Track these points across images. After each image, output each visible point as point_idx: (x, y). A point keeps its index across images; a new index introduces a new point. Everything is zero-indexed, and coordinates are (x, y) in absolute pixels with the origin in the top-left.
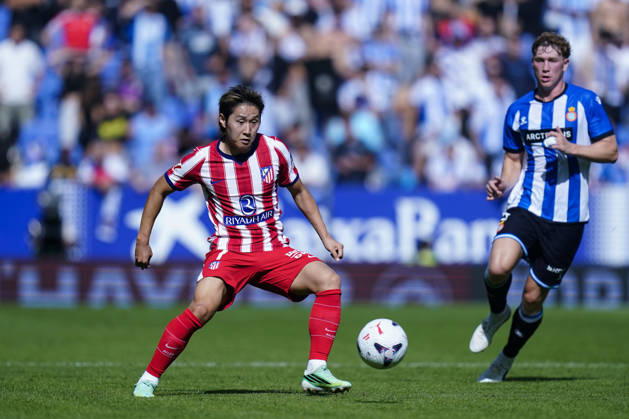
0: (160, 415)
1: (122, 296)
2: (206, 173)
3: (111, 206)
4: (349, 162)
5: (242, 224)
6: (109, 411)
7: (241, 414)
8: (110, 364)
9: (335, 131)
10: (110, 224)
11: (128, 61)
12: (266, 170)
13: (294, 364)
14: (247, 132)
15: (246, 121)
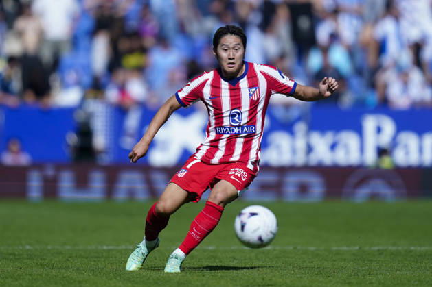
2: (207, 91)
3: (133, 121)
5: (228, 133)
11: (147, 5)
12: (253, 90)
14: (231, 57)
15: (229, 48)
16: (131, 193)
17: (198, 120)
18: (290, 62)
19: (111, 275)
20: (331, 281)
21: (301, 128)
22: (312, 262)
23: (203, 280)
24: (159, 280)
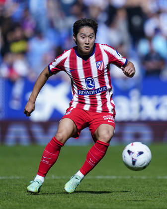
0: (46, 205)
1: (24, 137)
2: (67, 65)
3: (18, 89)
4: (152, 65)
5: (88, 94)
6: (18, 204)
7: (91, 205)
8: (18, 178)
9: (144, 47)
10: (17, 100)
11: (27, 8)
12: (99, 63)
13: (120, 177)
14: (87, 42)
15: (86, 36)
16: (18, 140)
17: (64, 89)
18: (127, 48)
19: (5, 197)
20: (157, 200)
21: (135, 94)
22: (144, 187)
23: (68, 200)
24: (38, 200)
